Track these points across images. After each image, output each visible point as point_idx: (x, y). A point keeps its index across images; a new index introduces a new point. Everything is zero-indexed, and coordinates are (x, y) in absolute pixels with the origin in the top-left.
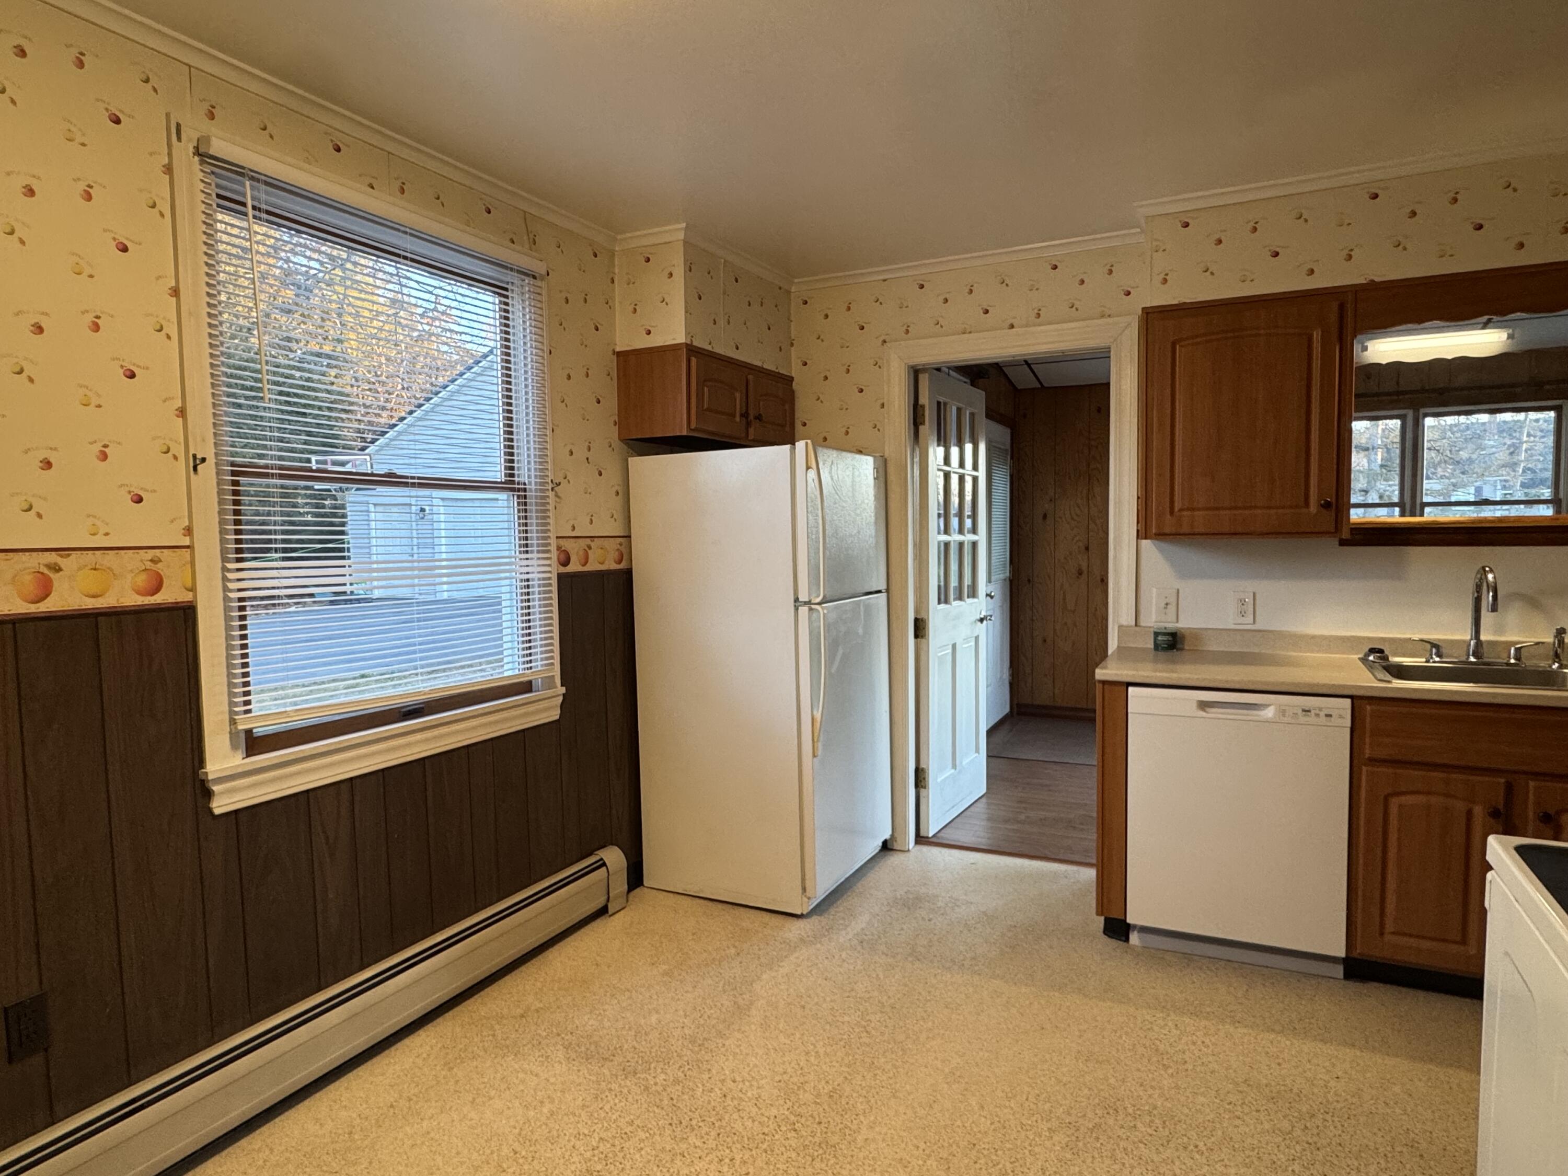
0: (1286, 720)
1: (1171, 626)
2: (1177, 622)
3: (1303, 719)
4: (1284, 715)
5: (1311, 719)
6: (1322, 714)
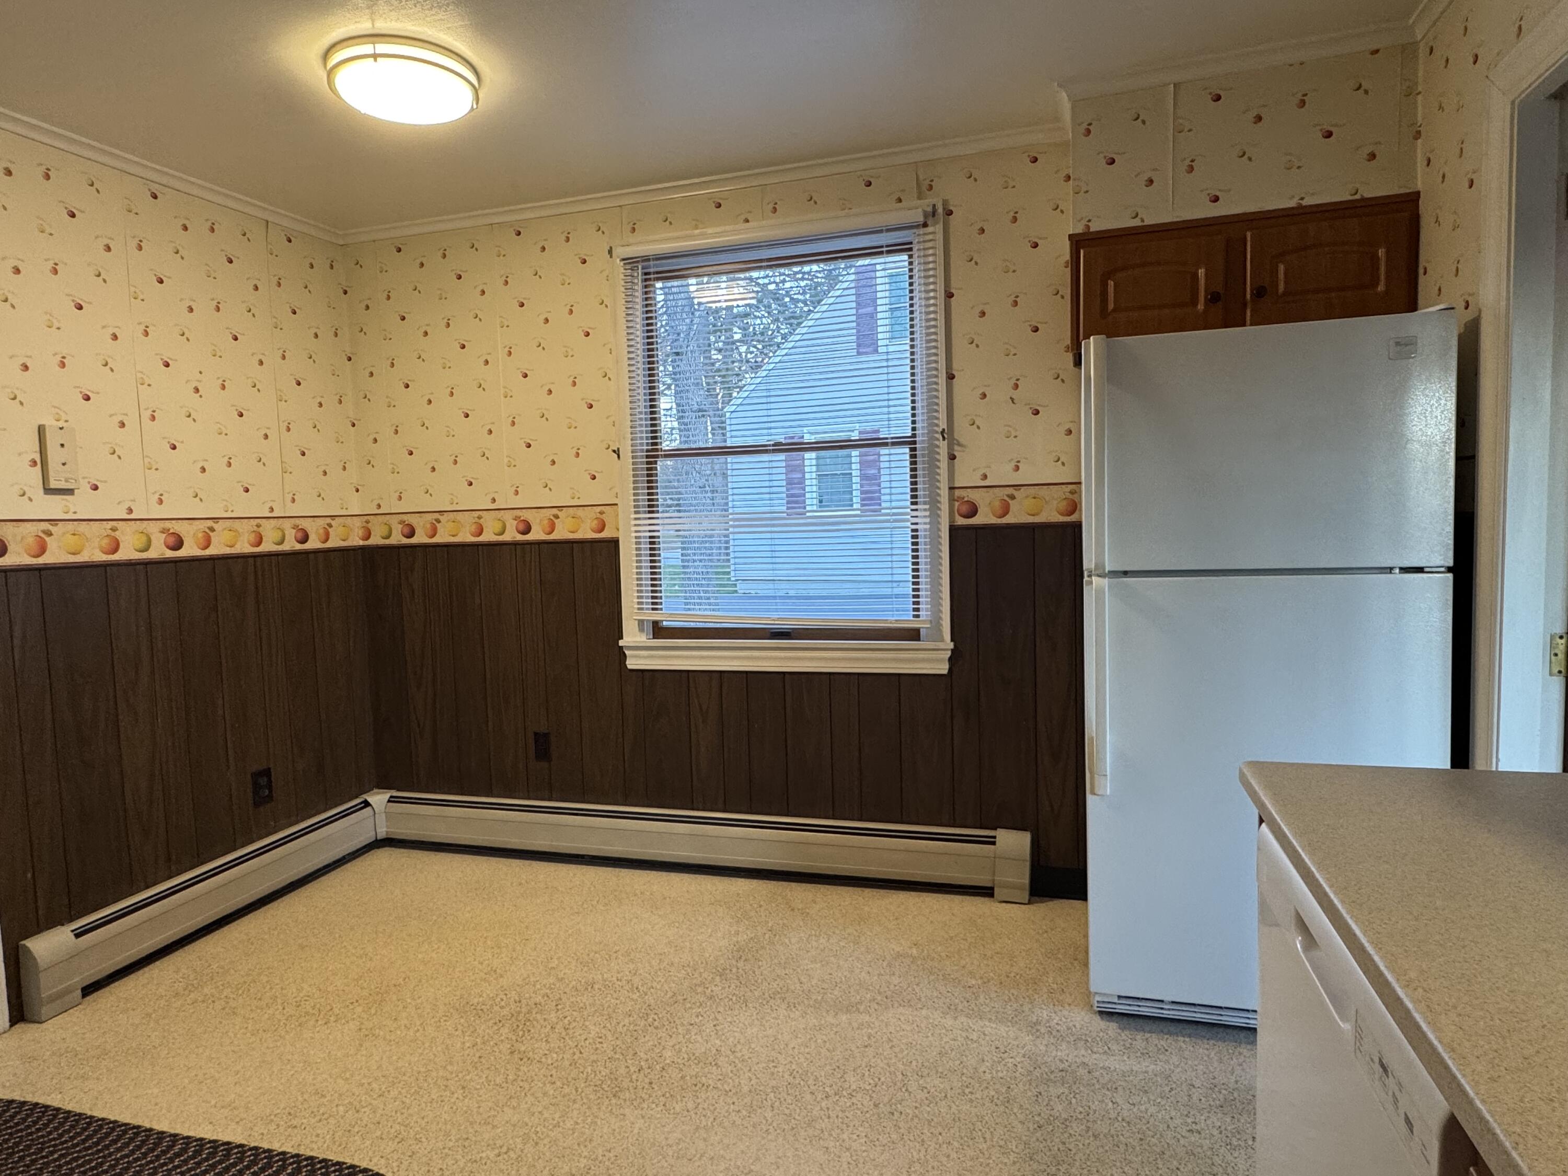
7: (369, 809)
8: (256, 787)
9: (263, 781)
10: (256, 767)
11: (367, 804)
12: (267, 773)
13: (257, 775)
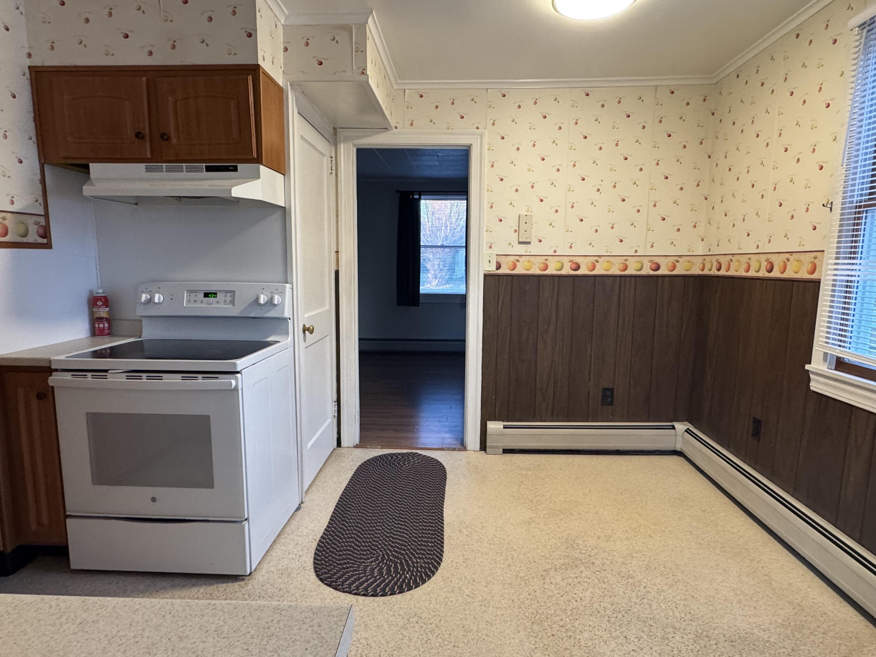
7: (673, 431)
8: (604, 397)
9: (609, 393)
10: (606, 385)
11: (673, 428)
12: (612, 390)
13: (605, 390)
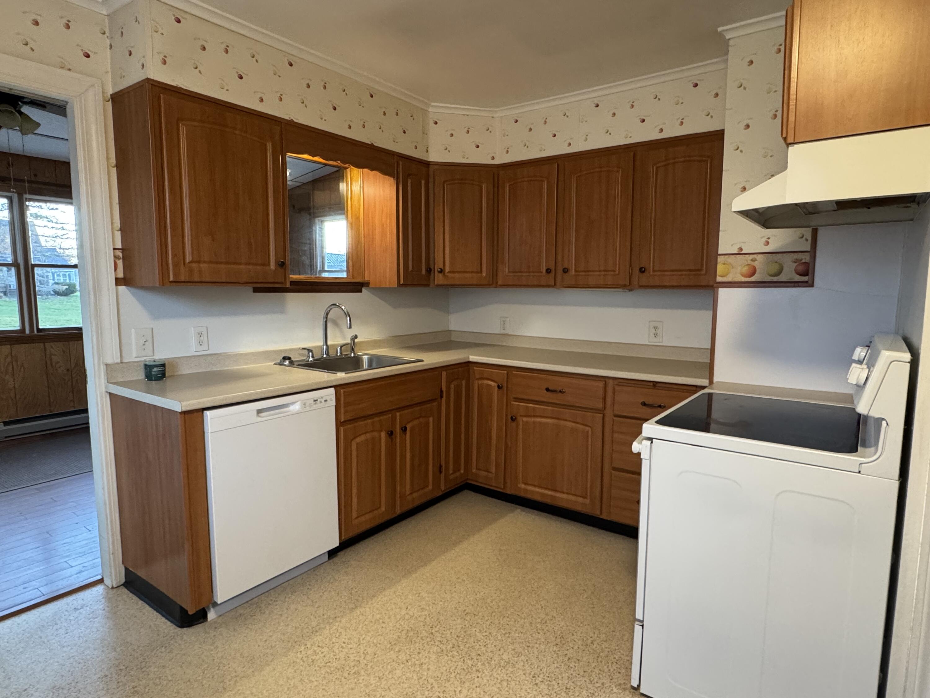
0: (308, 408)
1: (149, 358)
2: (154, 355)
3: (315, 407)
4: (305, 407)
5: (319, 405)
6: (323, 400)
